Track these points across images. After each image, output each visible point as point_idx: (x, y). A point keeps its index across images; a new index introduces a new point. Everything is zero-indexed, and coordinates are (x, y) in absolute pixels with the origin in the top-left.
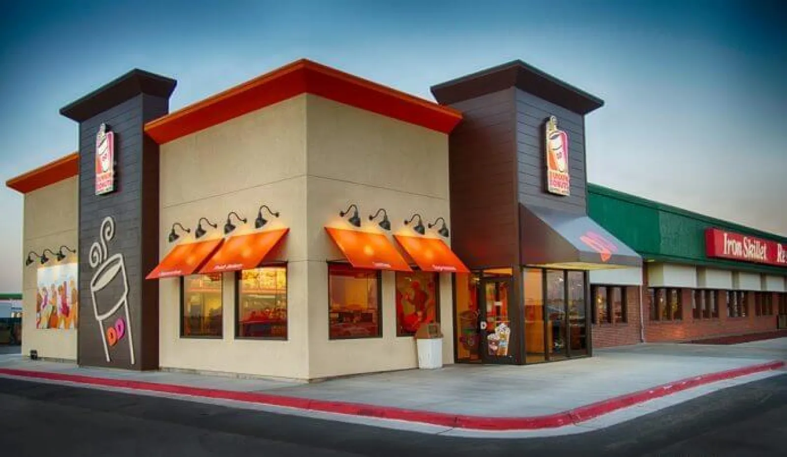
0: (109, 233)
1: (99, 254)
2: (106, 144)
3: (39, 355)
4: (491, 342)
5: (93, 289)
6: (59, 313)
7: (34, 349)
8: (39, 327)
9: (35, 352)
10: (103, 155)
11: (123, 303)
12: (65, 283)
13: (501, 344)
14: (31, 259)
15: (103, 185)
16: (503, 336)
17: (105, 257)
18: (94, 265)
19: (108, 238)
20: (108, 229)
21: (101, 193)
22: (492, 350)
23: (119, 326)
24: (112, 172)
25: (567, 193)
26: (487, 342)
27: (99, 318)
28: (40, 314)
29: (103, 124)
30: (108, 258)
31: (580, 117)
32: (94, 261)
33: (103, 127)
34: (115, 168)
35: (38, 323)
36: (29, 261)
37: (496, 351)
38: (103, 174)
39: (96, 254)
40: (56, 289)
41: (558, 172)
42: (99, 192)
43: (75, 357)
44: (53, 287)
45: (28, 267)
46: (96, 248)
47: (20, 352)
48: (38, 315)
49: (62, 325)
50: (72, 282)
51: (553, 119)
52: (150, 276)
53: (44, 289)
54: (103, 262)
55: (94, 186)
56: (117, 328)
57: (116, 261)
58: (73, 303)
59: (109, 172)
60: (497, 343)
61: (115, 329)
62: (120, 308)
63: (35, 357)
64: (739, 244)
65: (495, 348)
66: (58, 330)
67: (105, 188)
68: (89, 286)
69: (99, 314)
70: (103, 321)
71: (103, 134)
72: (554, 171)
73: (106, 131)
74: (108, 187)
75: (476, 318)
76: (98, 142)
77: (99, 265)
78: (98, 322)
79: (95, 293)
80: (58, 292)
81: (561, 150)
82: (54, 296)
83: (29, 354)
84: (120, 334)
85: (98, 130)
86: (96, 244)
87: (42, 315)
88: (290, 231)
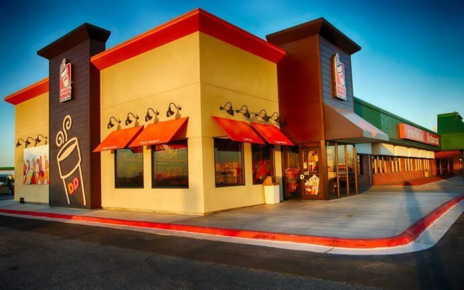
0: (68, 125)
1: (62, 138)
2: (66, 71)
3: (25, 200)
4: (307, 187)
5: (59, 160)
6: (37, 175)
7: (22, 197)
8: (25, 184)
9: (23, 199)
10: (65, 78)
11: (78, 168)
12: (41, 157)
13: (313, 188)
14: (20, 143)
15: (64, 96)
16: (315, 183)
17: (66, 140)
18: (59, 145)
19: (68, 128)
20: (68, 123)
21: (63, 101)
22: (308, 192)
23: (76, 182)
24: (70, 87)
25: (346, 99)
26: (305, 187)
27: (63, 178)
28: (26, 176)
29: (65, 59)
30: (68, 140)
31: (349, 56)
32: (59, 143)
33: (64, 61)
34: (72, 85)
35: (25, 181)
36: (19, 144)
37: (311, 192)
38: (64, 89)
39: (60, 138)
40: (35, 161)
41: (341, 86)
42: (62, 100)
43: (48, 202)
44: (33, 159)
45: (18, 148)
46: (60, 135)
47: (13, 198)
48: (25, 177)
49: (39, 183)
50: (45, 157)
51: (337, 55)
52: (95, 151)
53: (28, 161)
54: (65, 142)
55: (58, 97)
56: (74, 183)
57: (73, 142)
58: (46, 168)
59: (68, 88)
60: (311, 187)
61: (73, 184)
62: (76, 171)
63: (22, 202)
64: (413, 132)
65: (309, 190)
66: (37, 185)
67: (65, 98)
68: (56, 158)
69: (63, 175)
70: (65, 179)
71: (64, 65)
72: (339, 85)
73: (66, 63)
74: (68, 97)
75: (297, 173)
76: (61, 70)
77: (62, 145)
78: (62, 180)
79: (60, 162)
80: (36, 163)
81: (342, 73)
82: (34, 165)
83: (19, 200)
84: (76, 187)
85: (61, 63)
86: (60, 132)
87: (27, 177)
88: (189, 119)
